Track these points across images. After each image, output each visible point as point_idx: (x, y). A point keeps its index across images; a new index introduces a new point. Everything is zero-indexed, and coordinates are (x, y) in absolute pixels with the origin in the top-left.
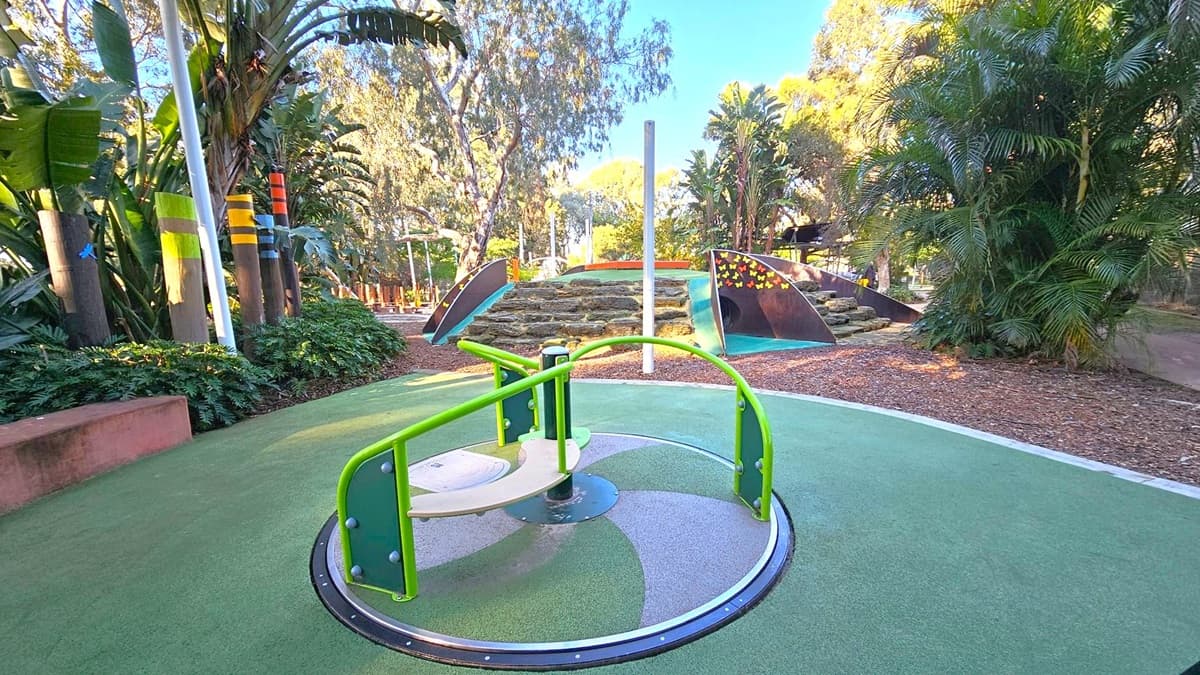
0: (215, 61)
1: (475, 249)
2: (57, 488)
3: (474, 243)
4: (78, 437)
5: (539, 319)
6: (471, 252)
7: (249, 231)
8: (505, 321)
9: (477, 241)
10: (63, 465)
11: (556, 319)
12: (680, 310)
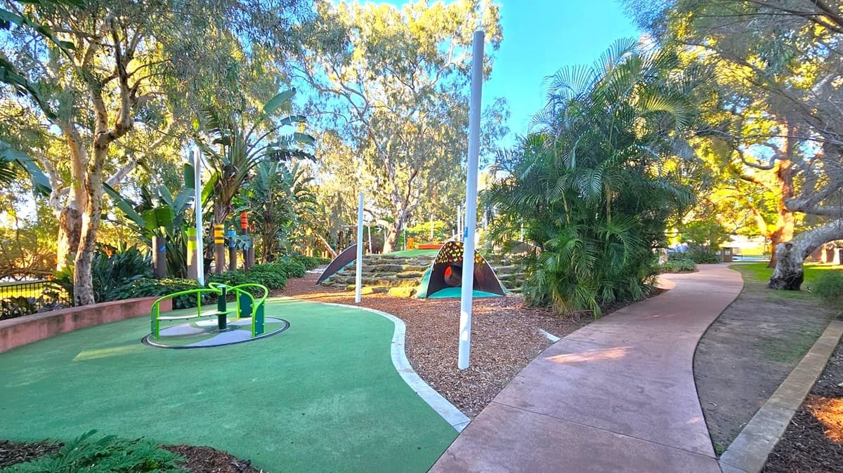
0: (219, 178)
1: (394, 231)
2: (128, 317)
3: (393, 229)
4: (136, 304)
6: (392, 233)
7: (222, 238)
9: (395, 227)
10: (132, 311)
12: (421, 273)
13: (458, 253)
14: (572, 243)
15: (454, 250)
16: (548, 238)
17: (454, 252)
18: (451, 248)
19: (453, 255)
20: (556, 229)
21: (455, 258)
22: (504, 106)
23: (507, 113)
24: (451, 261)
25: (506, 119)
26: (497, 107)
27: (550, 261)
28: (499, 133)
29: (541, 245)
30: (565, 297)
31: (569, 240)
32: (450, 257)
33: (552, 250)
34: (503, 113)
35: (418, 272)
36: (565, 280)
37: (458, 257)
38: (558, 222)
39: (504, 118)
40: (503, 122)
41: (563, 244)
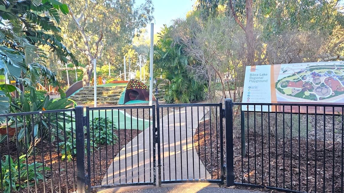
5: (85, 97)
6: (86, 74)
8: (77, 97)
11: (88, 97)
12: (119, 94)
13: (135, 85)
14: (180, 80)
15: (133, 83)
16: (173, 78)
17: (133, 85)
18: (132, 82)
19: (133, 86)
20: (175, 75)
21: (134, 87)
22: (151, 5)
23: (153, 8)
24: (132, 88)
25: (152, 12)
26: (147, 5)
27: (173, 86)
28: (148, 19)
29: (170, 81)
30: (179, 99)
31: (179, 79)
32: (132, 87)
33: (174, 82)
34: (150, 8)
35: (117, 94)
36: (178, 93)
37: (135, 87)
38: (176, 73)
39: (151, 12)
40: (150, 13)
41: (177, 80)
